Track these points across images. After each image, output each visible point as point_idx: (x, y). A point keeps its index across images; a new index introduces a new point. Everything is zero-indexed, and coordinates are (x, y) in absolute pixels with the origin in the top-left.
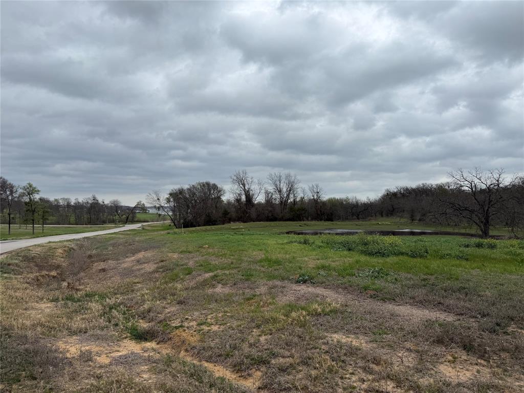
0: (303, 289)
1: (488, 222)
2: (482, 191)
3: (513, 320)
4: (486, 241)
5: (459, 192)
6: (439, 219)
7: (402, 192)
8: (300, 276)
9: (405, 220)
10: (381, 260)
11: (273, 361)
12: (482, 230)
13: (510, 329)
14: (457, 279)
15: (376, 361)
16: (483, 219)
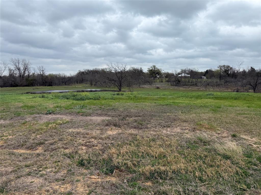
0: (50, 116)
1: (121, 85)
2: (119, 72)
3: (128, 116)
4: (120, 93)
5: (110, 73)
6: (103, 84)
7: (86, 72)
8: (48, 111)
9: (88, 85)
10: (83, 102)
11: (47, 142)
12: (119, 89)
13: (127, 119)
14: (111, 106)
15: (87, 134)
16: (119, 84)
